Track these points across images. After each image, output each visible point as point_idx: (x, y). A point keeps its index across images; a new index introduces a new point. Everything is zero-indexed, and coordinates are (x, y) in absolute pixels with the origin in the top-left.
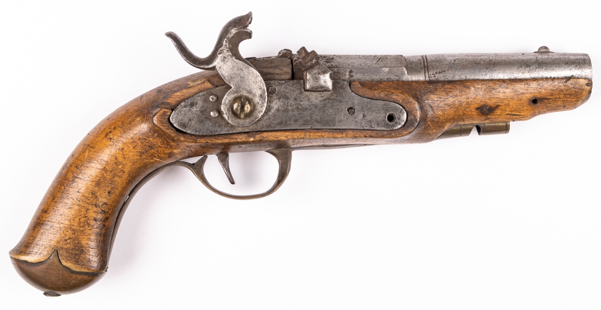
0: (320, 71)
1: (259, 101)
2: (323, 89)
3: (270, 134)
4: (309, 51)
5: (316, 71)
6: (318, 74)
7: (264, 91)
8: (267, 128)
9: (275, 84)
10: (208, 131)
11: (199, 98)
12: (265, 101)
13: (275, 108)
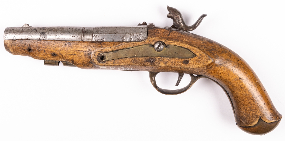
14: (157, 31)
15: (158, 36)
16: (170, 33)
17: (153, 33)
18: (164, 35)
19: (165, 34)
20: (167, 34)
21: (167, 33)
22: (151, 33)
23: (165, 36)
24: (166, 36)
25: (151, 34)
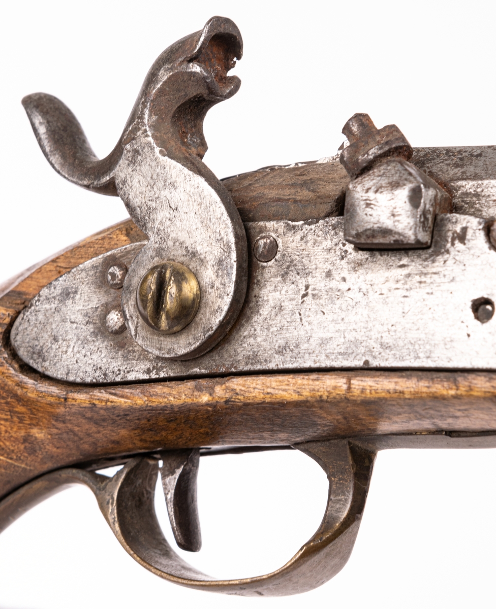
0: (384, 181)
1: (214, 277)
2: (390, 239)
3: (250, 381)
4: (379, 125)
5: (371, 183)
6: (376, 192)
7: (230, 247)
8: (247, 364)
9: (276, 231)
10: (98, 372)
11: (84, 274)
12: (230, 279)
13: (271, 303)
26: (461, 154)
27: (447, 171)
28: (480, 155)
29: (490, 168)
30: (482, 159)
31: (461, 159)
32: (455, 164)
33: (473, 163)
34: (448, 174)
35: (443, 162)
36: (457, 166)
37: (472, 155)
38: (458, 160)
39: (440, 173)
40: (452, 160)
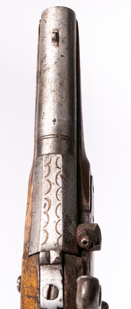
14: (33, 273)
15: (25, 277)
16: (32, 299)
17: (29, 265)
18: (27, 287)
19: (29, 289)
20: (30, 293)
21: (32, 292)
22: (29, 263)
23: (26, 289)
24: (26, 293)
25: (27, 263)
26: (66, 222)
27: (73, 225)
28: (67, 216)
29: (72, 212)
30: (68, 215)
31: (68, 222)
32: (70, 223)
33: (70, 218)
34: (74, 225)
35: (69, 227)
36: (71, 222)
37: (67, 219)
38: (68, 223)
39: (74, 227)
40: (68, 224)
